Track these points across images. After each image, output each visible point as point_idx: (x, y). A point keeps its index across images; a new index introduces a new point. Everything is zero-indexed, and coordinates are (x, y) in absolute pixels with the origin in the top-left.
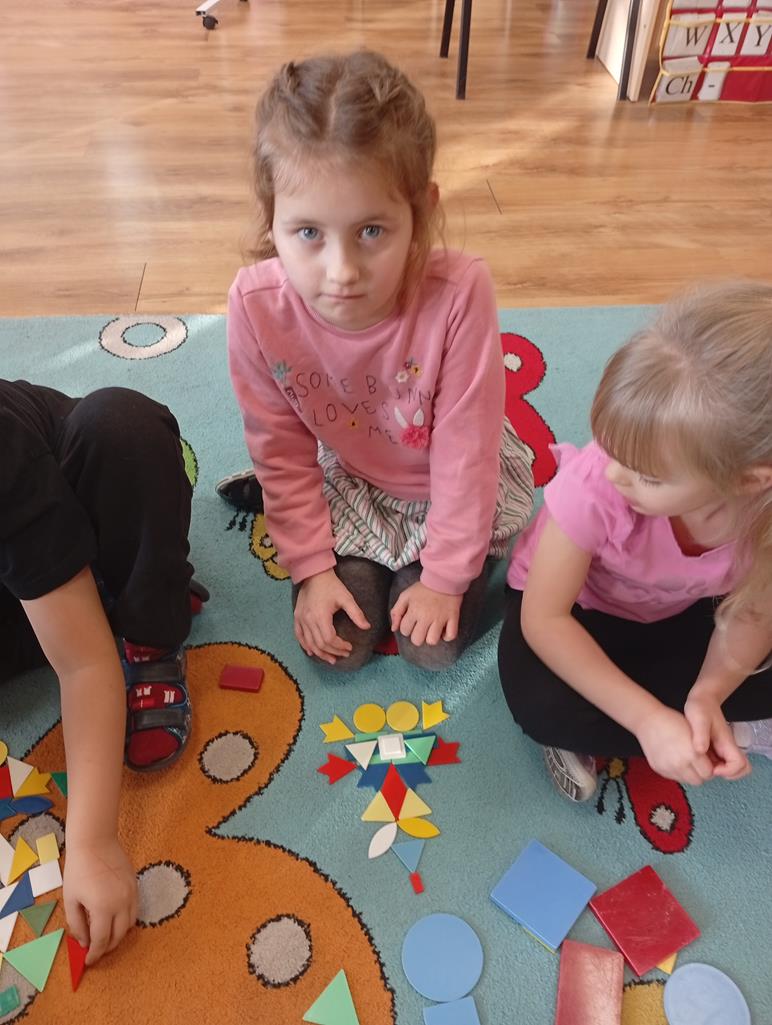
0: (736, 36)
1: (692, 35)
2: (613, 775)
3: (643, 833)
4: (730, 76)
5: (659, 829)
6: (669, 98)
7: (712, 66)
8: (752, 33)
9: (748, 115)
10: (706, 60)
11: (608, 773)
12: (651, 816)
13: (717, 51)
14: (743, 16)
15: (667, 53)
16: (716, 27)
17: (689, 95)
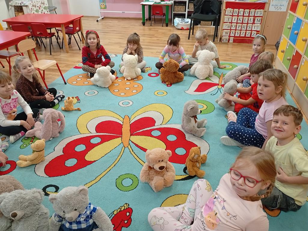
0: (234, 33)
1: (227, 33)
4: (234, 39)
6: (224, 42)
7: (231, 38)
8: (236, 33)
10: (230, 36)
13: (231, 35)
14: (234, 31)
15: (223, 35)
16: (230, 32)
17: (227, 42)
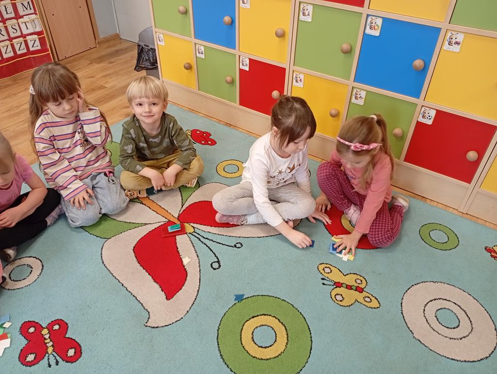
2: (50, 353)
3: (67, 362)
5: (71, 357)
9: (10, 83)
11: (48, 353)
12: (67, 355)
